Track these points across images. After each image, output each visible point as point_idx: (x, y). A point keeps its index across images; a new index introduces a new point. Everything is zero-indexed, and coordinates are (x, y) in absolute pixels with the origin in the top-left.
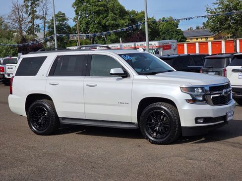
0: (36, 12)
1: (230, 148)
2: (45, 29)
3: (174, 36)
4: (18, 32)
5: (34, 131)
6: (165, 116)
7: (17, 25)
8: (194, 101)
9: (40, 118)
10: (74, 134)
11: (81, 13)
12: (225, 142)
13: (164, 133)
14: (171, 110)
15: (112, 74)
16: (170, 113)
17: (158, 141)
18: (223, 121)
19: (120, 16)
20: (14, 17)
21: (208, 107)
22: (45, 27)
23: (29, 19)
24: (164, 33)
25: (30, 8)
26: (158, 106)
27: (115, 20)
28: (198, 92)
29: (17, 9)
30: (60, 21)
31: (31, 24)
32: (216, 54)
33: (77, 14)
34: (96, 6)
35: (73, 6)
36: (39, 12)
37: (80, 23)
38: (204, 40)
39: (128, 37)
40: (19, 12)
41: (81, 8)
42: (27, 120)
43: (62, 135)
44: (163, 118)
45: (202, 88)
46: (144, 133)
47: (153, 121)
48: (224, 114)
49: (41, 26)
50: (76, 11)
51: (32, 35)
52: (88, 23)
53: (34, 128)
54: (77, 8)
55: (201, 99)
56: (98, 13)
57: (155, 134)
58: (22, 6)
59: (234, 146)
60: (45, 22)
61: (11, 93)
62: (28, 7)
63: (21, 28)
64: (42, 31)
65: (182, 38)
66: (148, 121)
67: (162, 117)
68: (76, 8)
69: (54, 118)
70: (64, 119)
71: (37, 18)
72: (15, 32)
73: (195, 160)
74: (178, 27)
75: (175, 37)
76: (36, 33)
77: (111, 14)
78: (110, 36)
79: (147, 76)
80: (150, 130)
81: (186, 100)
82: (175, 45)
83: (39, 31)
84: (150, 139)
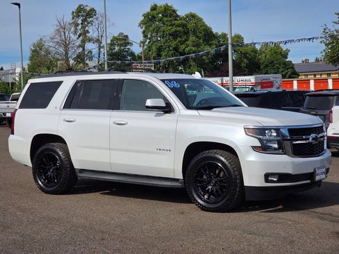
0: (88, 32)
1: (315, 221)
2: (99, 56)
3: (280, 70)
4: (62, 60)
5: (41, 188)
6: (221, 170)
7: (61, 50)
8: (264, 148)
9: (49, 170)
10: (97, 194)
11: (151, 35)
12: (311, 212)
13: (219, 195)
14: (230, 161)
15: (148, 107)
16: (229, 165)
17: (211, 206)
18: (309, 181)
19: (204, 40)
20: (58, 39)
21: (285, 158)
22: (99, 54)
23: (78, 42)
24: (267, 66)
25: (80, 27)
26: (212, 155)
27: (198, 45)
28: (271, 136)
29: (62, 28)
30: (121, 45)
31: (81, 50)
32: (322, 90)
33: (145, 36)
34: (172, 25)
35: (140, 25)
36: (93, 32)
37: (150, 49)
38: (324, 76)
39: (216, 70)
40: (64, 33)
41: (151, 28)
42: (31, 171)
43: (79, 195)
44: (219, 173)
45: (277, 130)
46: (191, 194)
47: (205, 177)
48: (311, 171)
49: (95, 51)
50: (144, 32)
51: (81, 65)
52: (160, 50)
53: (40, 183)
54: (146, 28)
55: (276, 146)
56: (175, 35)
57: (206, 197)
58: (69, 24)
59: (322, 219)
60: (100, 46)
61: (13, 133)
62: (78, 26)
63: (67, 54)
64: (95, 60)
65: (292, 74)
66: (196, 176)
67: (217, 172)
68: (143, 28)
69: (68, 169)
70: (82, 171)
71: (90, 40)
72: (58, 60)
73: (255, 234)
74: (286, 58)
75: (282, 72)
76: (87, 62)
77: (192, 38)
78: (190, 68)
79: (199, 111)
80: (200, 191)
81: (252, 147)
82: (279, 82)
83: (91, 58)
84: (199, 203)
